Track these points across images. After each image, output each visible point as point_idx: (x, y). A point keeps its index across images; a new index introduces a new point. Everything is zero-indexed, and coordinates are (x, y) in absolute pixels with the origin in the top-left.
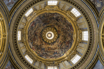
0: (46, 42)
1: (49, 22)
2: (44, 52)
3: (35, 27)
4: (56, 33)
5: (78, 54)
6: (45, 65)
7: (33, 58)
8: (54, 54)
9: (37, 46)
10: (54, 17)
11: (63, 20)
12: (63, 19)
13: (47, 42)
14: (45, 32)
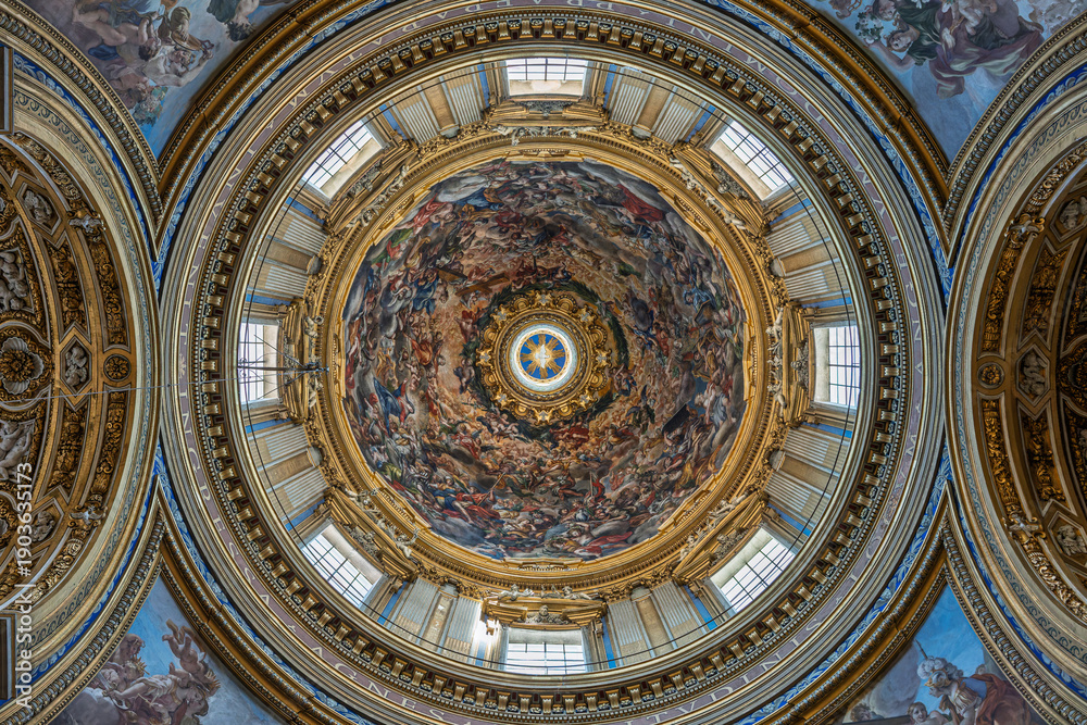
0: (483, 320)
1: (663, 352)
2: (396, 305)
3: (621, 229)
4: (566, 411)
5: (381, 584)
6: (294, 301)
7: (350, 195)
8: (379, 389)
9: (452, 245)
10: (702, 388)
11: (680, 467)
12: (688, 469)
13: (489, 334)
14: (574, 310)
